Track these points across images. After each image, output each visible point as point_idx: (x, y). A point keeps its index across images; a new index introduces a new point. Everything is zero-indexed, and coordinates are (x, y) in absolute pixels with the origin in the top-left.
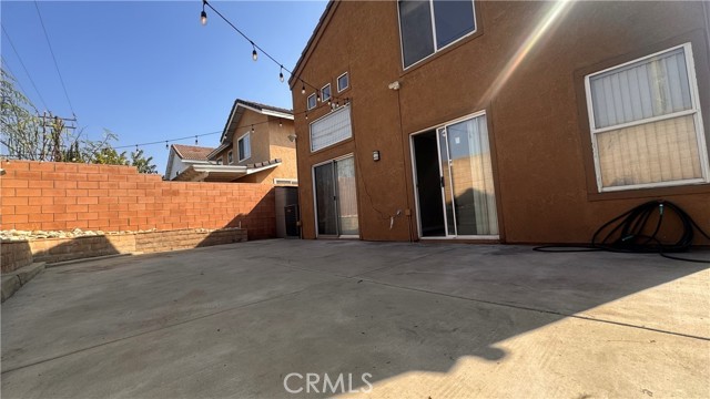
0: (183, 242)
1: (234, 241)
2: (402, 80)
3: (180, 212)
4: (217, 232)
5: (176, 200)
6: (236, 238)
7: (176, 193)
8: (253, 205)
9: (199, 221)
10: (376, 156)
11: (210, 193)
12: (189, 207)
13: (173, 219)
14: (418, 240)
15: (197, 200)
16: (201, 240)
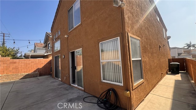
0: (15, 78)
1: (34, 77)
2: (68, 34)
3: (16, 68)
4: (29, 74)
5: (15, 65)
6: (35, 76)
7: (15, 63)
8: (43, 65)
9: (23, 71)
10: (63, 57)
11: (28, 62)
12: (19, 67)
13: (13, 71)
14: (70, 85)
15: (23, 64)
16: (22, 77)
